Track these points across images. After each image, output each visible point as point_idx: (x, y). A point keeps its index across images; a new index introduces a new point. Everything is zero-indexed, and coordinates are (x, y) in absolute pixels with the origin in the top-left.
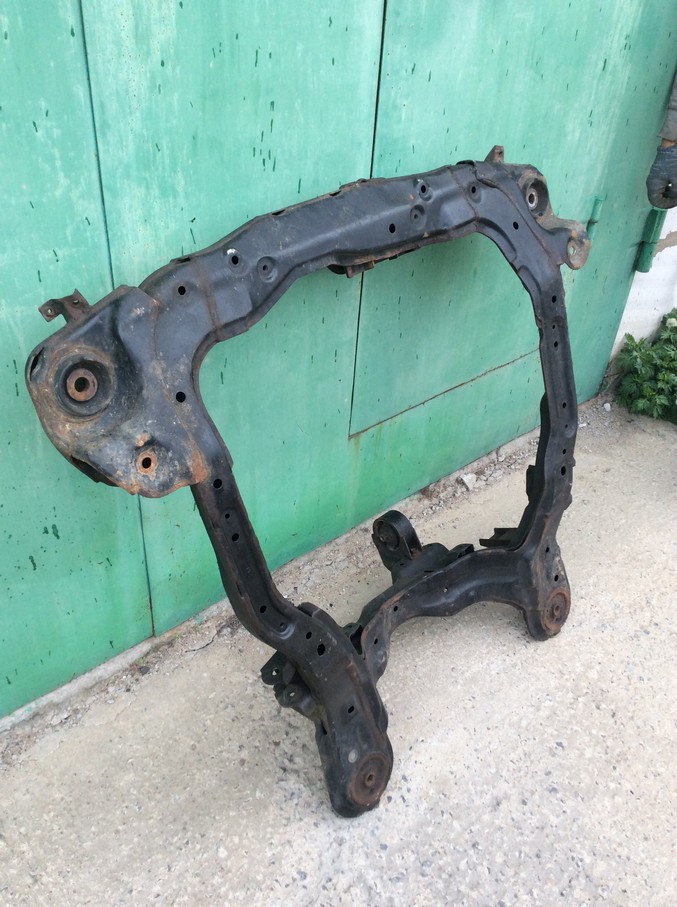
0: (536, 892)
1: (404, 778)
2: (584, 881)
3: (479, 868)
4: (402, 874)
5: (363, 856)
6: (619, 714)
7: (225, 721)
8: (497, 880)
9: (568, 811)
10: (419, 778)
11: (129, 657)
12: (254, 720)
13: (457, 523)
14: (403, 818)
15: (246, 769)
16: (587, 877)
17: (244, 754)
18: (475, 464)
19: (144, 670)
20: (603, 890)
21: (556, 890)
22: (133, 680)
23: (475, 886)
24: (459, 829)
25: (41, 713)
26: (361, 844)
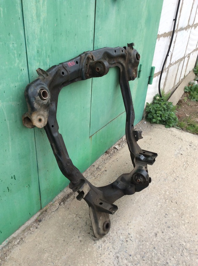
0: (175, 257)
1: (129, 234)
2: (185, 250)
3: (158, 254)
4: (138, 262)
5: (125, 260)
6: (178, 203)
7: (71, 230)
8: (164, 256)
9: (175, 232)
10: (133, 233)
11: (34, 218)
12: (80, 228)
13: (117, 159)
14: (132, 245)
15: (82, 243)
16: (186, 249)
17: (80, 238)
18: (117, 142)
19: (40, 221)
20: (191, 251)
21: (179, 254)
22: (37, 224)
23: (158, 260)
24: (149, 245)
25: (10, 242)
26: (124, 256)
